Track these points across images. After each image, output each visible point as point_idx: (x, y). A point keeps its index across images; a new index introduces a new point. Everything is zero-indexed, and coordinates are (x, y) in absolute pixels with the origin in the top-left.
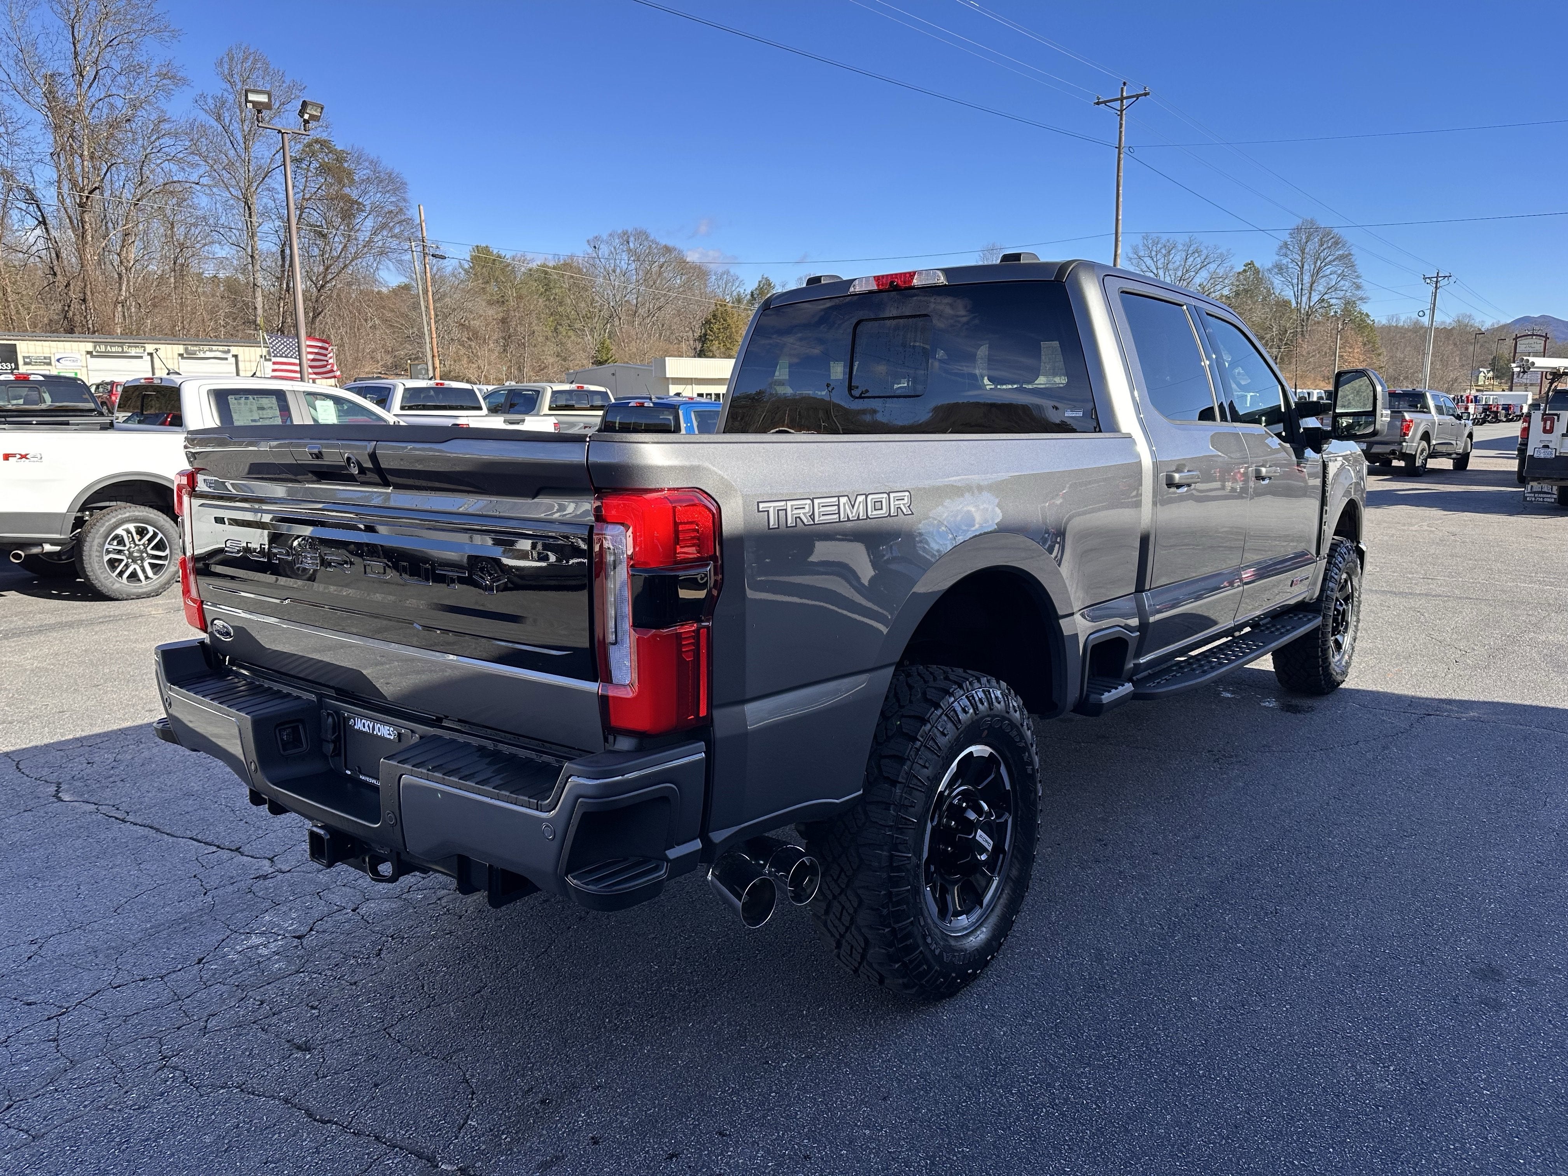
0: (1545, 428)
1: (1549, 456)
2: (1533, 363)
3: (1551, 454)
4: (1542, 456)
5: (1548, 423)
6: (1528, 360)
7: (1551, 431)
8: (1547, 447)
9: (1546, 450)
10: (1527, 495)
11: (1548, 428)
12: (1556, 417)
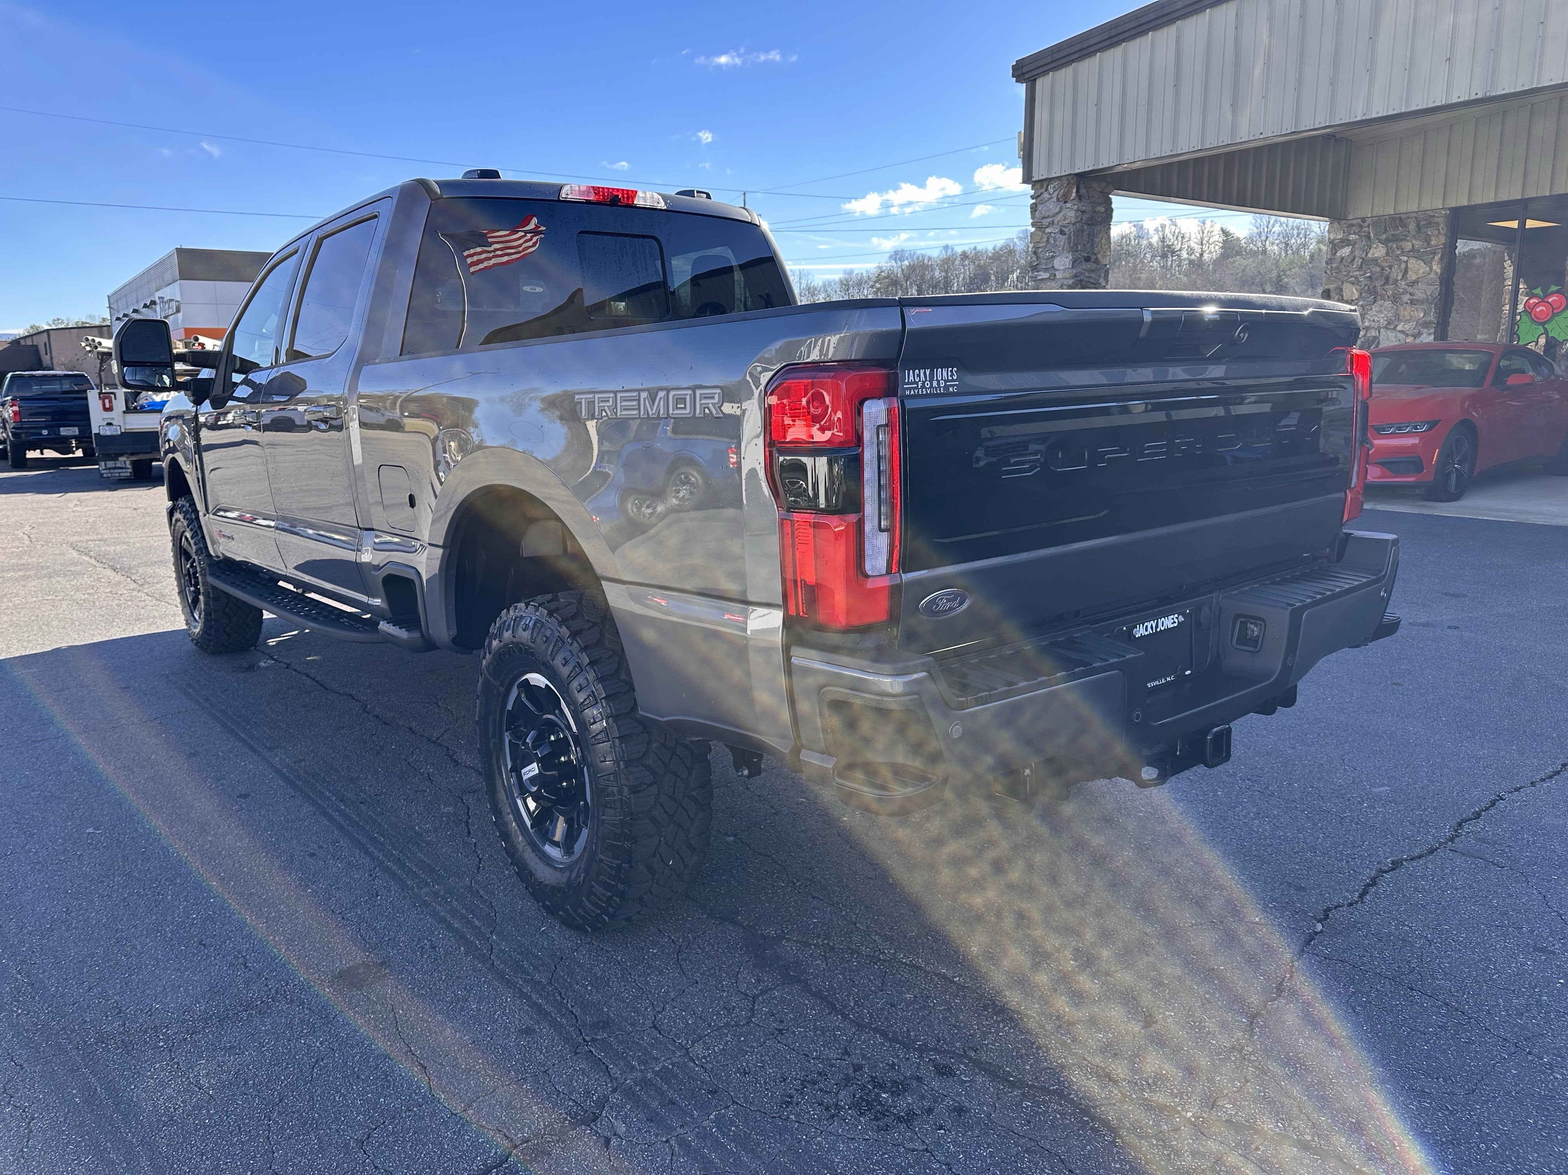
0: (104, 405)
1: (115, 433)
2: (100, 344)
3: (116, 430)
4: (108, 433)
5: (107, 401)
6: (93, 341)
7: (110, 409)
8: (109, 424)
9: (111, 427)
10: (103, 472)
11: (107, 406)
12: (112, 396)
